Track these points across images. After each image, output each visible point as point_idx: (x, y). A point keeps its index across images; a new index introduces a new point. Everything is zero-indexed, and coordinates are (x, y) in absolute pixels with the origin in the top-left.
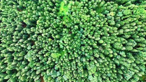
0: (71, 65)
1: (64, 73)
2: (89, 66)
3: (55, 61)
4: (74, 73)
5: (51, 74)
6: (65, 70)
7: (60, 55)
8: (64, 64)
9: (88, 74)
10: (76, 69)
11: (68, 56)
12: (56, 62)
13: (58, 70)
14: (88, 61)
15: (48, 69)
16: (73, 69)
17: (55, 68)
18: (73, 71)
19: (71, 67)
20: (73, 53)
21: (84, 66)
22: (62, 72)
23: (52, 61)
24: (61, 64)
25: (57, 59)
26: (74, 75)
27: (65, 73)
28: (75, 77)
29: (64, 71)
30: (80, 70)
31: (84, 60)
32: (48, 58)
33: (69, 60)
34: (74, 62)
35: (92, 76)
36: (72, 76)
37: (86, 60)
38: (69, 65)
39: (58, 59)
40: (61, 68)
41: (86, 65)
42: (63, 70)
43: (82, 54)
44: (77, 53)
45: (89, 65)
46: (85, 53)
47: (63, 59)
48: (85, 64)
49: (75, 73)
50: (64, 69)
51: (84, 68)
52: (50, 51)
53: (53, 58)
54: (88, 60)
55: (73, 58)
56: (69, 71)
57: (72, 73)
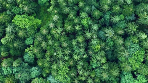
0: (71, 47)
1: (50, 68)
2: (122, 48)
3: (25, 39)
4: (79, 67)
5: (15, 70)
6: (54, 60)
7: (39, 22)
8: (51, 42)
9: (121, 72)
10: (85, 56)
11: (63, 23)
12: (29, 41)
13: (34, 64)
14: (120, 35)
15: (6, 58)
16: (76, 58)
17: (26, 57)
18: (76, 63)
19: (73, 51)
20: (78, 14)
21: (108, 48)
22: (46, 65)
23: (17, 37)
24: (43, 45)
25: (31, 32)
26: (81, 73)
27: (54, 67)
28: (83, 79)
29: (51, 63)
30: (99, 58)
31: (109, 32)
32: (6, 27)
33: (64, 33)
34: (80, 39)
35: (131, 76)
36: (73, 74)
37: (116, 33)
38: (65, 45)
39: (33, 32)
40: (44, 57)
41: (115, 46)
42: (48, 59)
43: (103, 19)
44: (90, 15)
45: (123, 45)
46: (113, 15)
47: (49, 30)
48: (112, 43)
49: (83, 67)
50: (51, 57)
51: (110, 56)
52: (10, 10)
53: (20, 29)
54: (121, 32)
55: (78, 28)
56: (65, 61)
57: (75, 67)
